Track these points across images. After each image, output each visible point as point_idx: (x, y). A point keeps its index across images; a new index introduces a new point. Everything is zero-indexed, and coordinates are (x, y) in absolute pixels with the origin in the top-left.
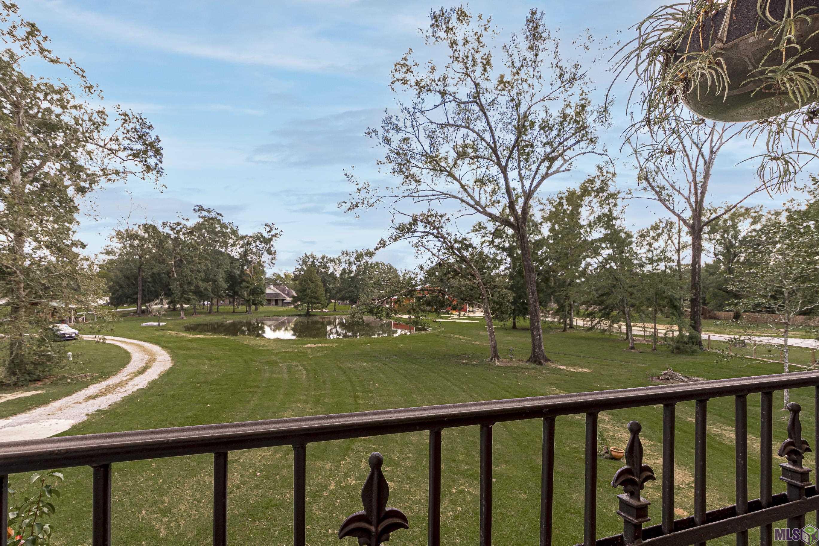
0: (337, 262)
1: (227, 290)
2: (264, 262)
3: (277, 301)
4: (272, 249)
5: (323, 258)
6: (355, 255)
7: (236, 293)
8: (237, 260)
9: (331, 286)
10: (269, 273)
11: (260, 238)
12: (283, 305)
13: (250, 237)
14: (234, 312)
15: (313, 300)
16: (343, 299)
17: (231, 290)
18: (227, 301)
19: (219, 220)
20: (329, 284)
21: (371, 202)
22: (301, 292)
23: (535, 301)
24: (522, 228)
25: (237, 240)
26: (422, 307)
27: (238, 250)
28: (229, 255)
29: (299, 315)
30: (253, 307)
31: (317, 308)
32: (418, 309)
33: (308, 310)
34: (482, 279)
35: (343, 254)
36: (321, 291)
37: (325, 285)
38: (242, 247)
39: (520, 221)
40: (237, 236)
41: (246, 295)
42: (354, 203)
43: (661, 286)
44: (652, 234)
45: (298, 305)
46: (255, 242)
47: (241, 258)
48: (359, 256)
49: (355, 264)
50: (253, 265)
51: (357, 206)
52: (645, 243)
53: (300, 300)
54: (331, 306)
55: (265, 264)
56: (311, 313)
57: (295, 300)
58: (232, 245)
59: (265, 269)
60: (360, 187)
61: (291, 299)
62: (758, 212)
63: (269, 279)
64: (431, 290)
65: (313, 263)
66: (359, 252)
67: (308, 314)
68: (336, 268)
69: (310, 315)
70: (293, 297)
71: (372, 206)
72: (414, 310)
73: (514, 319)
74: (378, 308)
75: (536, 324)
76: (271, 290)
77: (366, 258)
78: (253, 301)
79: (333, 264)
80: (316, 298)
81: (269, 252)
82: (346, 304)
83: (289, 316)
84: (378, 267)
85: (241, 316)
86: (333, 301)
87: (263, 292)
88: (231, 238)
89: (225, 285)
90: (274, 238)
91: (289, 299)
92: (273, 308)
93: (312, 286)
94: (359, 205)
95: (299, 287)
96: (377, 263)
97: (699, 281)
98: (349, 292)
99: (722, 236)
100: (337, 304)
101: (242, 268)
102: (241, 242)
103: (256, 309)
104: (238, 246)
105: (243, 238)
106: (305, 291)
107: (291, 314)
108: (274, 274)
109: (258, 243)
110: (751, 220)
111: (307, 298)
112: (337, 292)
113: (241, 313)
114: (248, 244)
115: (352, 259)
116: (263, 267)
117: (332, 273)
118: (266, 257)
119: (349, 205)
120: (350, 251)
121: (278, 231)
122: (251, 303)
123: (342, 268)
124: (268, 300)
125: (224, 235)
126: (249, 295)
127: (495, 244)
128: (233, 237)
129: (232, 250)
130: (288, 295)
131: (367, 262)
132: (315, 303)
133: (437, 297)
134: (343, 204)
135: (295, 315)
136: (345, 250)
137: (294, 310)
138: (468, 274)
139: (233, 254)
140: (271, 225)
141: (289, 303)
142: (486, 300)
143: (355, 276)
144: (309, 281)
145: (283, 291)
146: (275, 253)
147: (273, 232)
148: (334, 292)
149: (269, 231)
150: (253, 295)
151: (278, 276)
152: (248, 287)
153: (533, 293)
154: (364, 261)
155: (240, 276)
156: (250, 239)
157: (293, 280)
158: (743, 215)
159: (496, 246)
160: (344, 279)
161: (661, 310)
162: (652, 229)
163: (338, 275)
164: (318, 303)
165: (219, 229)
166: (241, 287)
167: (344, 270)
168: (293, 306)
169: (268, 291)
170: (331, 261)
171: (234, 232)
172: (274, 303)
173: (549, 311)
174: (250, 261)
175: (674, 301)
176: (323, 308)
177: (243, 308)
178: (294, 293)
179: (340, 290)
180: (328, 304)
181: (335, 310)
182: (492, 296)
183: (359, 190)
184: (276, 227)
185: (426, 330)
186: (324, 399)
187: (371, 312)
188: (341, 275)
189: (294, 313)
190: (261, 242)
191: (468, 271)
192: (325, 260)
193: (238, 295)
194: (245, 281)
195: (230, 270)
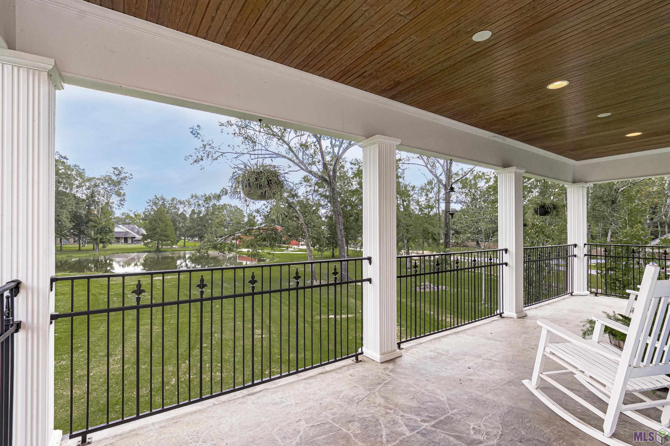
0: (187, 203)
1: (72, 229)
2: (113, 203)
3: (126, 240)
4: (121, 191)
5: (173, 199)
6: (204, 198)
7: (81, 232)
8: (83, 200)
9: (181, 225)
10: (118, 213)
11: (108, 180)
12: (132, 242)
13: (98, 179)
14: (80, 250)
15: (163, 238)
16: (193, 236)
17: (77, 229)
18: (72, 240)
19: (63, 162)
20: (179, 224)
21: (215, 156)
22: (150, 231)
23: (342, 237)
24: (333, 183)
25: (84, 182)
26: (259, 243)
27: (85, 191)
28: (74, 196)
29: (149, 252)
30: (101, 245)
31: (167, 245)
32: (255, 244)
33: (158, 247)
34: (305, 221)
35: (192, 197)
36: (170, 231)
37: (175, 224)
38: (88, 189)
39: (332, 177)
40: (83, 179)
41: (93, 234)
42: (200, 157)
43: (426, 225)
44: (428, 187)
45: (148, 243)
46: (103, 184)
47: (87, 199)
48: (208, 199)
49: (204, 206)
50: (100, 206)
51: (202, 160)
52: (424, 194)
53: (150, 238)
54: (181, 243)
55: (114, 205)
56: (161, 250)
57: (145, 237)
58: (78, 187)
59: (114, 209)
60: (205, 143)
61: (141, 237)
62: (489, 175)
63: (118, 218)
64: (265, 229)
65: (163, 204)
66: (207, 195)
67: (158, 250)
68: (185, 208)
69: (160, 251)
70: (143, 235)
71: (216, 159)
72: (252, 245)
73: (333, 250)
74: (221, 244)
75: (343, 254)
76: (119, 229)
77: (214, 202)
78: (101, 239)
79: (183, 206)
80: (166, 236)
81: (119, 194)
82: (195, 241)
83: (139, 252)
84: (226, 208)
85: (88, 255)
86: (183, 238)
87: (111, 231)
88: (77, 180)
89: (70, 225)
90: (123, 181)
91: (138, 237)
92: (122, 245)
93: (162, 225)
94: (204, 158)
95: (149, 226)
96: (225, 205)
97: (449, 222)
98: (199, 230)
99: (469, 191)
100: (187, 240)
101: (89, 209)
102: (88, 184)
103: (104, 247)
104: (84, 188)
105: (89, 180)
106: (155, 230)
107: (141, 250)
108: (123, 214)
109: (106, 185)
110: (485, 181)
111: (157, 236)
112: (187, 230)
113: (87, 251)
114: (96, 186)
115: (201, 202)
116: (111, 207)
117: (182, 213)
118: (114, 199)
119: (195, 158)
120: (199, 194)
121: (127, 175)
122: (98, 241)
123: (191, 209)
124: (116, 238)
125: (69, 177)
126: (96, 234)
127: (319, 193)
128: (79, 179)
129: (77, 191)
130: (138, 233)
131: (214, 204)
132: (165, 241)
133: (270, 234)
134: (190, 157)
135: (145, 252)
136: (194, 194)
137: (144, 247)
138: (293, 217)
139: (79, 195)
140: (120, 169)
141: (139, 240)
142: (308, 236)
143: (204, 216)
144: (159, 221)
145: (132, 230)
146: (124, 195)
147: (123, 175)
148: (184, 230)
149: (118, 175)
150: (100, 233)
151: (128, 216)
152: (95, 226)
153: (341, 231)
154: (211, 203)
155: (86, 216)
156: (98, 182)
157: (143, 219)
158: (480, 177)
159: (320, 194)
160: (193, 219)
161: (427, 242)
162: (428, 184)
163: (188, 216)
164: (168, 240)
165: (63, 171)
166: (87, 226)
167: (193, 210)
168: (143, 244)
169: (116, 230)
170: (181, 203)
171: (80, 174)
172: (123, 241)
173: (357, 244)
174: (98, 202)
175: (434, 235)
176: (173, 244)
177: (91, 246)
178: (144, 232)
179: (190, 229)
180: (178, 241)
181: (184, 246)
182: (312, 233)
183: (205, 146)
184: (125, 170)
185: (264, 261)
186: (170, 321)
187: (215, 247)
188: (190, 216)
189: (144, 250)
190: (109, 184)
191: (294, 214)
192: (175, 202)
193: (84, 233)
194: (91, 221)
195: (75, 210)
